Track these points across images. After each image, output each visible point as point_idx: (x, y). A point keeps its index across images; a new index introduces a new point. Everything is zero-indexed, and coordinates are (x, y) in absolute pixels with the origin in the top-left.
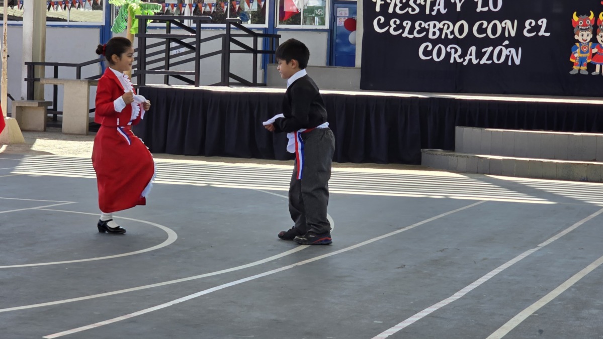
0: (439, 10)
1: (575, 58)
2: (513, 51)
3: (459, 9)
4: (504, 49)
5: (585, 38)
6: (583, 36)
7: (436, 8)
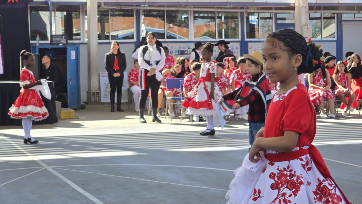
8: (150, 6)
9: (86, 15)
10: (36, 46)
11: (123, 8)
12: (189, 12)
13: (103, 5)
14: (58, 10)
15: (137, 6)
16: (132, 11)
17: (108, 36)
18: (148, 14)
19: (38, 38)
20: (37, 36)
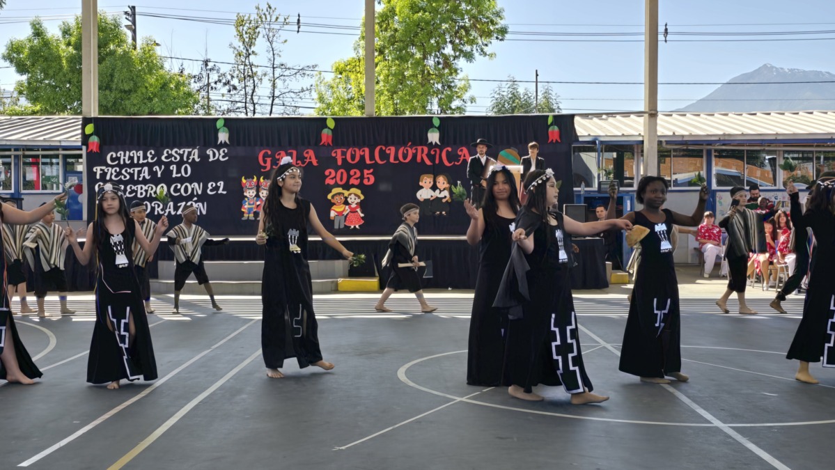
0: (144, 177)
1: (245, 209)
2: (200, 204)
3: (159, 175)
4: (194, 203)
5: (251, 194)
6: (250, 193)
7: (142, 175)
8: (724, 145)
9: (642, 155)
10: (580, 195)
11: (690, 148)
12: (777, 152)
13: (664, 144)
14: (606, 151)
15: (708, 145)
16: (702, 151)
17: (670, 181)
18: (722, 154)
19: (583, 184)
20: (581, 183)
